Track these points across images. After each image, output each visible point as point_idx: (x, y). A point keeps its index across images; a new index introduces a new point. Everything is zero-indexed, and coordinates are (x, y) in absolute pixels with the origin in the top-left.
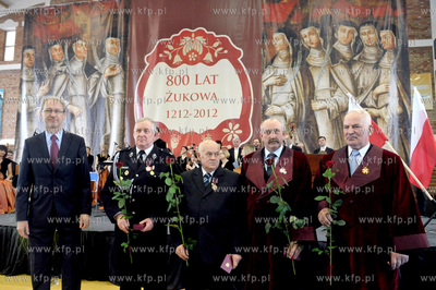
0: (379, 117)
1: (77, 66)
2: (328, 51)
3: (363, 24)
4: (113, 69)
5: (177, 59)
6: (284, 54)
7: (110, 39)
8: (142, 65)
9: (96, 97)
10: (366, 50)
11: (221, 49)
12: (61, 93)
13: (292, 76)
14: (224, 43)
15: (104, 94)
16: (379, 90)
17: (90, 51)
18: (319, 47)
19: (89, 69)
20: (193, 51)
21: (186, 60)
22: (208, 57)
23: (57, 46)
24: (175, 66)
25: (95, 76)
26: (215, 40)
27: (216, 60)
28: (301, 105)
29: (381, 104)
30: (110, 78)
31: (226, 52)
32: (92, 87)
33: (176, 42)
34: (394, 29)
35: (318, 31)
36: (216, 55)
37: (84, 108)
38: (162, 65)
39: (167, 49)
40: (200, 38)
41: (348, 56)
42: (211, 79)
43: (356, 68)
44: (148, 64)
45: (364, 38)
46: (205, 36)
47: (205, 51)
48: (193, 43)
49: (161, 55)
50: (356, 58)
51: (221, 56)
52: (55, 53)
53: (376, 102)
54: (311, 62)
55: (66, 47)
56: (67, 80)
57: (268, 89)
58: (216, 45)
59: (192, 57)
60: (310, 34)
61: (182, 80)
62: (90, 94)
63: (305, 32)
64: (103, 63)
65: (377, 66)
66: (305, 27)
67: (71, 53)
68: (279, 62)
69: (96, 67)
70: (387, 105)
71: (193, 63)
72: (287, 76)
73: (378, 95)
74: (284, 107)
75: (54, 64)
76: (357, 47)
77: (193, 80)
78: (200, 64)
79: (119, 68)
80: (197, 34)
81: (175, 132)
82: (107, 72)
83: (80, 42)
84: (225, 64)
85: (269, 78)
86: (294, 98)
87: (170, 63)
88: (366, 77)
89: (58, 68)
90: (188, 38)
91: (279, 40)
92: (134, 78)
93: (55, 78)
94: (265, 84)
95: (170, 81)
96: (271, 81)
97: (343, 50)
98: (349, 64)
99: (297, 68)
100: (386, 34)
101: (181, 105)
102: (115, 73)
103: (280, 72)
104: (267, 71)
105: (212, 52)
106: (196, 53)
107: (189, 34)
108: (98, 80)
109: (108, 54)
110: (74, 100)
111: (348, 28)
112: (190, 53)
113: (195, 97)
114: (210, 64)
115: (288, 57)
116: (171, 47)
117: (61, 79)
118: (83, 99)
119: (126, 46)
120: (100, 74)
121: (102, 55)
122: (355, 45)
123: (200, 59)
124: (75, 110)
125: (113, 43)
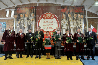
0: (81, 29)
1: (26, 18)
2: (72, 18)
3: (78, 14)
4: (33, 19)
5: (45, 18)
6: (65, 18)
8: (39, 19)
10: (79, 18)
12: (22, 23)
13: (66, 22)
15: (31, 24)
17: (28, 16)
18: (71, 17)
19: (28, 19)
21: (47, 18)
22: (51, 18)
23: (22, 14)
24: (45, 19)
25: (29, 20)
26: (52, 15)
27: (53, 18)
28: (68, 27)
30: (32, 21)
33: (45, 15)
34: (83, 15)
35: (71, 14)
37: (27, 26)
38: (43, 19)
40: (50, 14)
41: (76, 19)
42: (52, 22)
43: (77, 21)
46: (51, 14)
47: (51, 17)
49: (42, 17)
51: (54, 18)
52: (21, 16)
53: (81, 27)
54: (70, 20)
55: (23, 15)
56: (24, 21)
57: (62, 24)
58: (53, 16)
61: (46, 22)
62: (28, 24)
63: (68, 14)
64: (31, 18)
65: (80, 21)
66: (68, 13)
68: (64, 19)
73: (81, 26)
74: (65, 27)
75: (21, 18)
76: (77, 17)
77: (48, 22)
79: (34, 19)
80: (49, 13)
81: (45, 31)
82: (32, 20)
83: (26, 14)
84: (54, 19)
85: (62, 22)
86: (67, 26)
87: (44, 19)
89: (22, 18)
90: (47, 14)
91: (64, 15)
92: (37, 21)
93: (21, 21)
94: (62, 23)
95: (44, 22)
96: (63, 22)
97: (75, 18)
98: (76, 20)
99: (67, 20)
100: (82, 15)
101: (46, 26)
102: (33, 20)
103: (64, 21)
104: (62, 21)
105: (52, 17)
106: (49, 17)
107: (48, 14)
108: (30, 21)
109: (32, 16)
110: (25, 25)
111: (76, 14)
112: (48, 17)
113: (49, 25)
114: (52, 19)
115: (66, 18)
116: (44, 16)
117: (22, 21)
118: (27, 25)
119: (35, 15)
120: (30, 20)
123: (50, 18)
125: (33, 14)
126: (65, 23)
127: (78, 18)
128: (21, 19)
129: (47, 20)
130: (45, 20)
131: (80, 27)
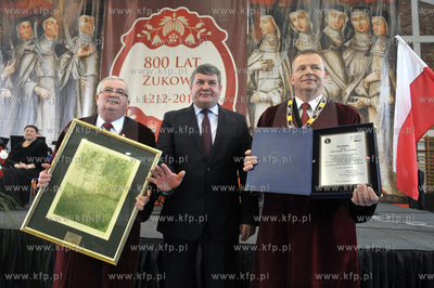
0: (371, 106)
2: (318, 36)
3: (355, 9)
4: (85, 49)
5: (157, 39)
6: (271, 37)
7: (84, 16)
8: (117, 46)
9: (67, 78)
10: (357, 36)
11: (204, 30)
13: (280, 61)
14: (208, 24)
15: (75, 77)
16: (370, 78)
17: (61, 30)
18: (308, 31)
19: (60, 49)
20: (174, 31)
22: (190, 38)
23: (26, 23)
24: (154, 47)
25: (66, 56)
26: (198, 20)
27: (198, 42)
28: (289, 92)
29: (372, 93)
30: (83, 58)
31: (209, 33)
32: (62, 67)
33: (155, 22)
34: (386, 15)
35: (308, 15)
36: (199, 36)
37: (53, 90)
38: (140, 46)
39: (146, 29)
40: (182, 19)
41: (338, 42)
43: (347, 55)
44: (124, 45)
45: (355, 23)
46: (187, 16)
47: (187, 32)
48: (174, 23)
49: (139, 35)
50: (347, 44)
51: (204, 38)
52: (24, 31)
53: (367, 91)
54: (300, 47)
55: (36, 24)
56: (35, 60)
57: (253, 75)
58: (199, 25)
59: (173, 39)
60: (299, 17)
61: (161, 62)
62: (60, 76)
63: (294, 15)
64: (75, 42)
65: (368, 54)
66: (294, 10)
67: (41, 31)
68: (266, 46)
69: (67, 47)
70: (378, 94)
71: (174, 45)
72: (274, 61)
73: (369, 84)
74: (271, 94)
75: (21, 42)
76: (349, 32)
77: (173, 62)
78: (181, 46)
79: (92, 49)
80: (181, 13)
81: (151, 118)
82: (80, 52)
83: (51, 19)
84: (209, 44)
85: (255, 63)
86: (281, 85)
87: (149, 45)
88: (357, 64)
89: (26, 46)
90: (169, 18)
91: (266, 22)
92: (109, 58)
93: (22, 58)
94: (250, 69)
95: (148, 62)
96: (257, 65)
97: (334, 35)
98: (340, 51)
99: (285, 53)
100: (378, 20)
101: (160, 90)
102: (88, 53)
103: (268, 56)
104: (253, 55)
105: (195, 34)
106: (179, 34)
107: (170, 14)
108: (69, 60)
109: (81, 33)
110: (43, 81)
111: (339, 13)
112: (170, 33)
113: (174, 81)
114: (193, 46)
115: (276, 41)
116: (150, 27)
117: (28, 59)
118: (52, 81)
119: (101, 24)
120: (72, 54)
121: (75, 34)
122: (346, 31)
123: (181, 40)
124: (43, 92)
125: (86, 21)
126: (269, 66)
127: (353, 34)
128: (21, 51)
129: (163, 51)
130: (153, 53)
131: (361, 90)
